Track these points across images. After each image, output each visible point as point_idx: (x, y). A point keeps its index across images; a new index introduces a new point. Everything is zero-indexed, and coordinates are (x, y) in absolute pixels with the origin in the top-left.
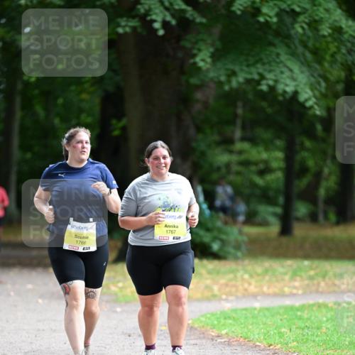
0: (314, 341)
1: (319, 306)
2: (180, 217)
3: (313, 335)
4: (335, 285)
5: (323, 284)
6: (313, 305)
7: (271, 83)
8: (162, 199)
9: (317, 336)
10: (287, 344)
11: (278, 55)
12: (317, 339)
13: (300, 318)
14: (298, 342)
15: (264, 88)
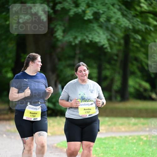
0: (110, 153)
1: (113, 138)
2: (92, 104)
3: (110, 151)
4: (119, 129)
5: (114, 128)
6: (110, 137)
7: (90, 39)
8: (81, 94)
9: (112, 151)
10: (98, 154)
11: (93, 27)
12: (112, 153)
13: (104, 143)
14: (103, 154)
15: (88, 41)
